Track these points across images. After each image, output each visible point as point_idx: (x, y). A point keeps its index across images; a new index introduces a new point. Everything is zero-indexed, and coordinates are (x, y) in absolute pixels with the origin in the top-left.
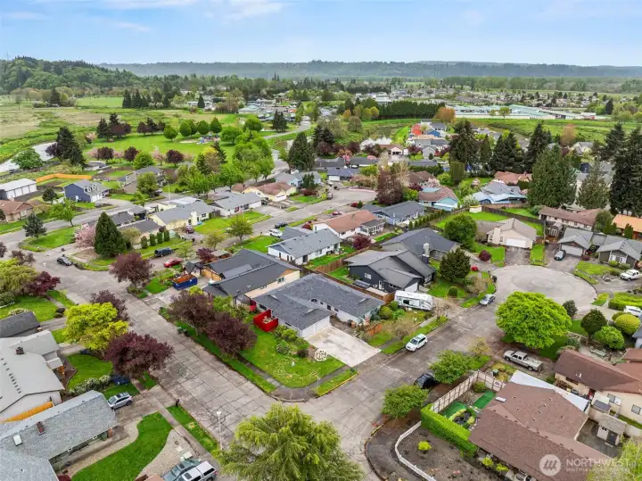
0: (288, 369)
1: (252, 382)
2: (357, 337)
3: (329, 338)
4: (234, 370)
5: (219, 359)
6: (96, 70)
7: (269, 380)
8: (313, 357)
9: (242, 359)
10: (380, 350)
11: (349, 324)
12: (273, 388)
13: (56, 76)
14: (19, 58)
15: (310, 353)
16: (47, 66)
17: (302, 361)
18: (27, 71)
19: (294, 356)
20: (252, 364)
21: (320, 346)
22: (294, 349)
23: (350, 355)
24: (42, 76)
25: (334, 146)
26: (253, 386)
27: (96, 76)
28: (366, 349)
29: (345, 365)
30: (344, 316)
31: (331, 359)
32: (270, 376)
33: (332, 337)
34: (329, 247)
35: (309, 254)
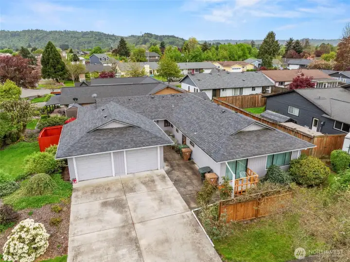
34: (253, 88)
35: (223, 89)
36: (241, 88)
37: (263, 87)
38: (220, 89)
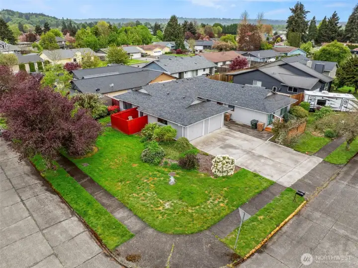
0: (161, 191)
1: (82, 217)
2: (273, 140)
3: (227, 142)
4: (54, 192)
5: (37, 173)
6: (50, 18)
7: (120, 214)
8: (208, 170)
9: (76, 173)
10: (321, 160)
11: (255, 125)
12: (126, 235)
13: (26, 21)
14: (4, 10)
15: (202, 162)
16: (21, 15)
17: (190, 176)
18: (8, 18)
19: (173, 168)
20: (92, 181)
21: (216, 152)
22: (173, 156)
23: (273, 166)
24: (17, 20)
25: (196, 35)
26: (81, 228)
27: (50, 21)
28: (296, 157)
29: (273, 184)
30: (244, 116)
31: (241, 173)
32: (123, 205)
33: (231, 141)
34: (204, 69)
35: (185, 72)
36: (197, 70)
37: (210, 68)
38: (183, 72)
